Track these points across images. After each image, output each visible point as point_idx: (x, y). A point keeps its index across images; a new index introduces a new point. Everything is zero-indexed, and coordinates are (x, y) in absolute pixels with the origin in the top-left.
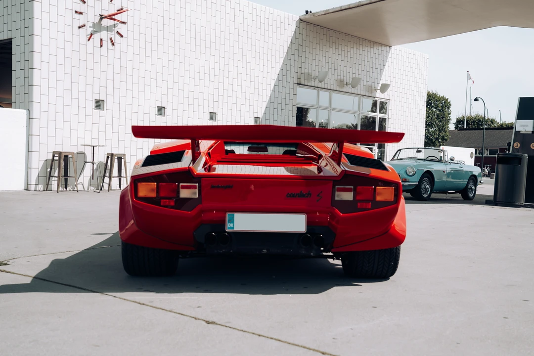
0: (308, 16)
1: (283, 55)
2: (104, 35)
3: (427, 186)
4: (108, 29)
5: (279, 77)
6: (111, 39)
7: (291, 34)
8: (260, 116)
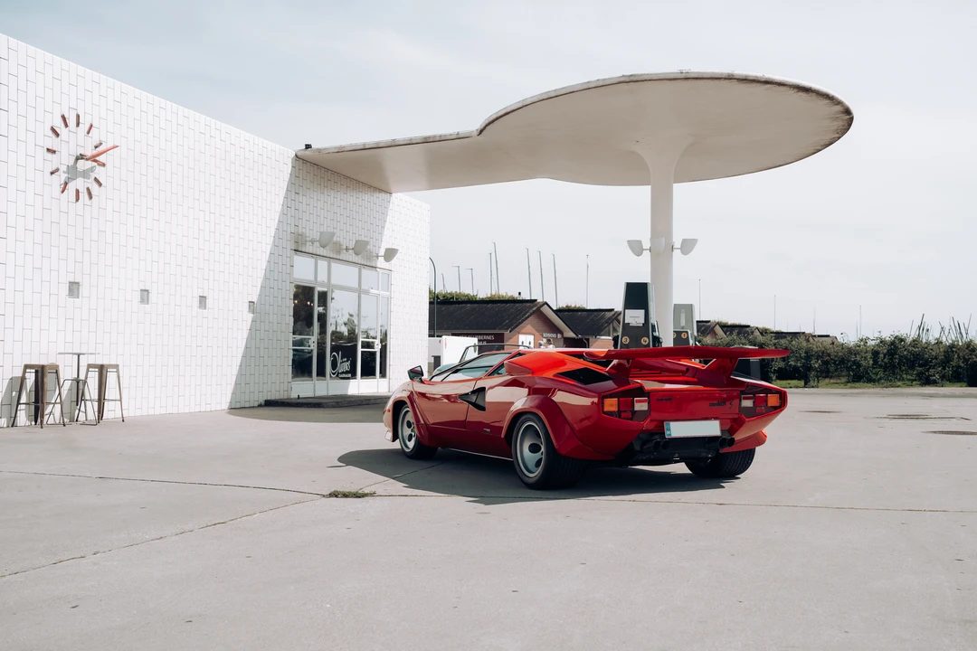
0: (308, 152)
1: (279, 208)
2: (80, 184)
4: (85, 174)
5: (274, 241)
6: (88, 189)
7: (287, 177)
8: (255, 300)
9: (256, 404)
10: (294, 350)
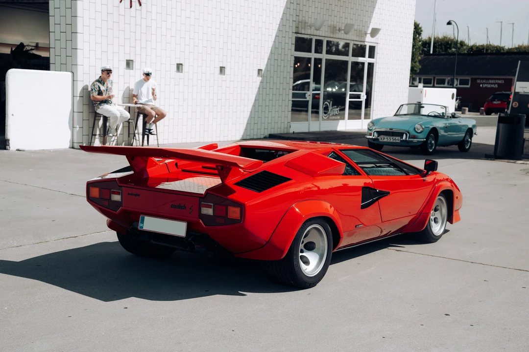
1: (283, 4)
3: (433, 142)
8: (263, 67)
9: (262, 137)
10: (293, 101)
